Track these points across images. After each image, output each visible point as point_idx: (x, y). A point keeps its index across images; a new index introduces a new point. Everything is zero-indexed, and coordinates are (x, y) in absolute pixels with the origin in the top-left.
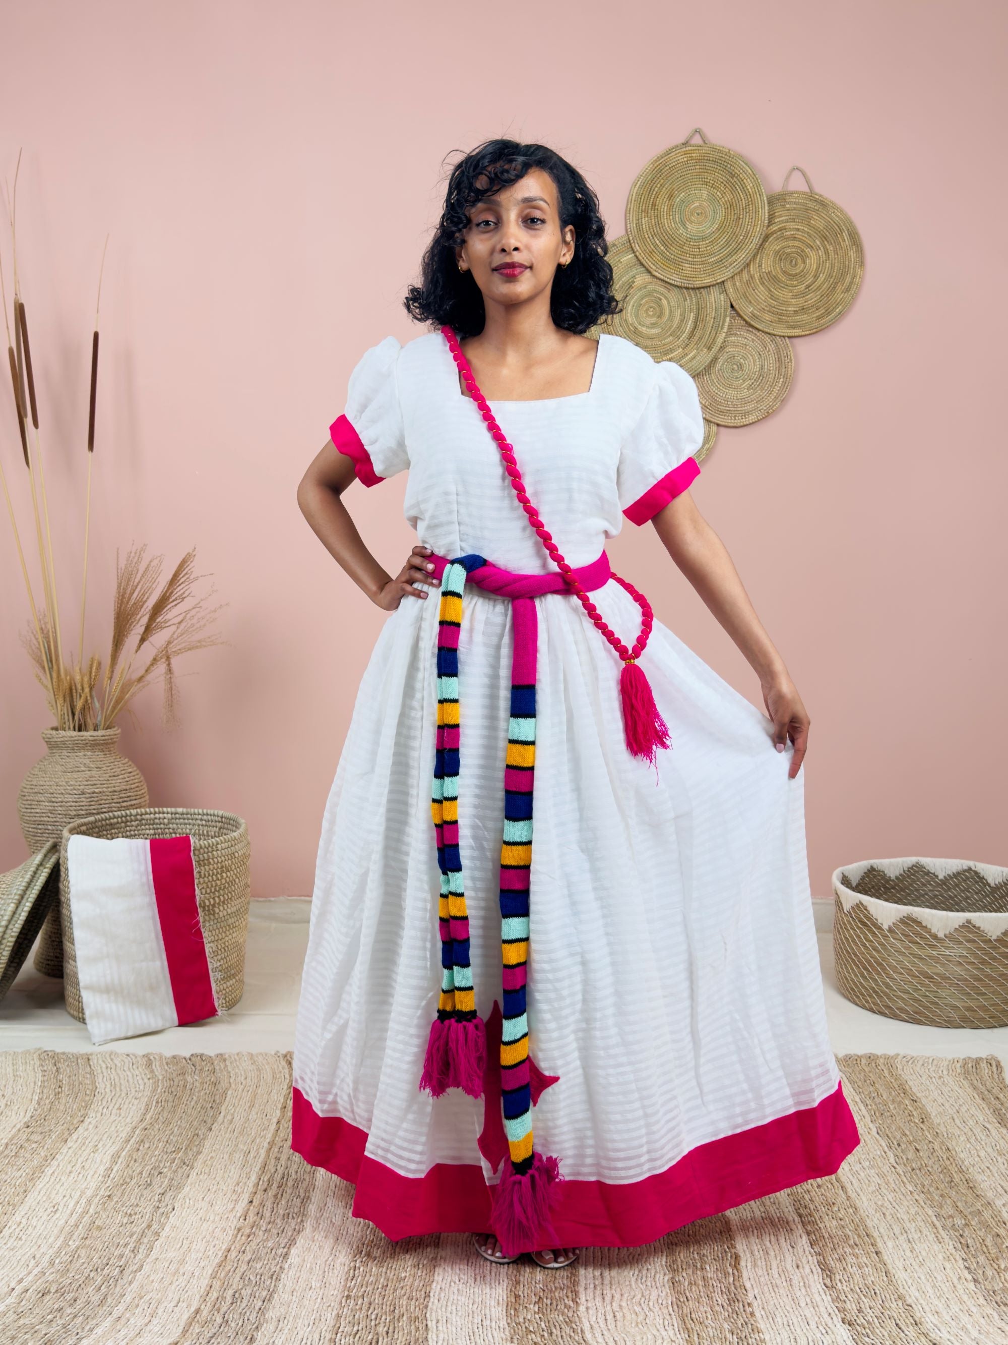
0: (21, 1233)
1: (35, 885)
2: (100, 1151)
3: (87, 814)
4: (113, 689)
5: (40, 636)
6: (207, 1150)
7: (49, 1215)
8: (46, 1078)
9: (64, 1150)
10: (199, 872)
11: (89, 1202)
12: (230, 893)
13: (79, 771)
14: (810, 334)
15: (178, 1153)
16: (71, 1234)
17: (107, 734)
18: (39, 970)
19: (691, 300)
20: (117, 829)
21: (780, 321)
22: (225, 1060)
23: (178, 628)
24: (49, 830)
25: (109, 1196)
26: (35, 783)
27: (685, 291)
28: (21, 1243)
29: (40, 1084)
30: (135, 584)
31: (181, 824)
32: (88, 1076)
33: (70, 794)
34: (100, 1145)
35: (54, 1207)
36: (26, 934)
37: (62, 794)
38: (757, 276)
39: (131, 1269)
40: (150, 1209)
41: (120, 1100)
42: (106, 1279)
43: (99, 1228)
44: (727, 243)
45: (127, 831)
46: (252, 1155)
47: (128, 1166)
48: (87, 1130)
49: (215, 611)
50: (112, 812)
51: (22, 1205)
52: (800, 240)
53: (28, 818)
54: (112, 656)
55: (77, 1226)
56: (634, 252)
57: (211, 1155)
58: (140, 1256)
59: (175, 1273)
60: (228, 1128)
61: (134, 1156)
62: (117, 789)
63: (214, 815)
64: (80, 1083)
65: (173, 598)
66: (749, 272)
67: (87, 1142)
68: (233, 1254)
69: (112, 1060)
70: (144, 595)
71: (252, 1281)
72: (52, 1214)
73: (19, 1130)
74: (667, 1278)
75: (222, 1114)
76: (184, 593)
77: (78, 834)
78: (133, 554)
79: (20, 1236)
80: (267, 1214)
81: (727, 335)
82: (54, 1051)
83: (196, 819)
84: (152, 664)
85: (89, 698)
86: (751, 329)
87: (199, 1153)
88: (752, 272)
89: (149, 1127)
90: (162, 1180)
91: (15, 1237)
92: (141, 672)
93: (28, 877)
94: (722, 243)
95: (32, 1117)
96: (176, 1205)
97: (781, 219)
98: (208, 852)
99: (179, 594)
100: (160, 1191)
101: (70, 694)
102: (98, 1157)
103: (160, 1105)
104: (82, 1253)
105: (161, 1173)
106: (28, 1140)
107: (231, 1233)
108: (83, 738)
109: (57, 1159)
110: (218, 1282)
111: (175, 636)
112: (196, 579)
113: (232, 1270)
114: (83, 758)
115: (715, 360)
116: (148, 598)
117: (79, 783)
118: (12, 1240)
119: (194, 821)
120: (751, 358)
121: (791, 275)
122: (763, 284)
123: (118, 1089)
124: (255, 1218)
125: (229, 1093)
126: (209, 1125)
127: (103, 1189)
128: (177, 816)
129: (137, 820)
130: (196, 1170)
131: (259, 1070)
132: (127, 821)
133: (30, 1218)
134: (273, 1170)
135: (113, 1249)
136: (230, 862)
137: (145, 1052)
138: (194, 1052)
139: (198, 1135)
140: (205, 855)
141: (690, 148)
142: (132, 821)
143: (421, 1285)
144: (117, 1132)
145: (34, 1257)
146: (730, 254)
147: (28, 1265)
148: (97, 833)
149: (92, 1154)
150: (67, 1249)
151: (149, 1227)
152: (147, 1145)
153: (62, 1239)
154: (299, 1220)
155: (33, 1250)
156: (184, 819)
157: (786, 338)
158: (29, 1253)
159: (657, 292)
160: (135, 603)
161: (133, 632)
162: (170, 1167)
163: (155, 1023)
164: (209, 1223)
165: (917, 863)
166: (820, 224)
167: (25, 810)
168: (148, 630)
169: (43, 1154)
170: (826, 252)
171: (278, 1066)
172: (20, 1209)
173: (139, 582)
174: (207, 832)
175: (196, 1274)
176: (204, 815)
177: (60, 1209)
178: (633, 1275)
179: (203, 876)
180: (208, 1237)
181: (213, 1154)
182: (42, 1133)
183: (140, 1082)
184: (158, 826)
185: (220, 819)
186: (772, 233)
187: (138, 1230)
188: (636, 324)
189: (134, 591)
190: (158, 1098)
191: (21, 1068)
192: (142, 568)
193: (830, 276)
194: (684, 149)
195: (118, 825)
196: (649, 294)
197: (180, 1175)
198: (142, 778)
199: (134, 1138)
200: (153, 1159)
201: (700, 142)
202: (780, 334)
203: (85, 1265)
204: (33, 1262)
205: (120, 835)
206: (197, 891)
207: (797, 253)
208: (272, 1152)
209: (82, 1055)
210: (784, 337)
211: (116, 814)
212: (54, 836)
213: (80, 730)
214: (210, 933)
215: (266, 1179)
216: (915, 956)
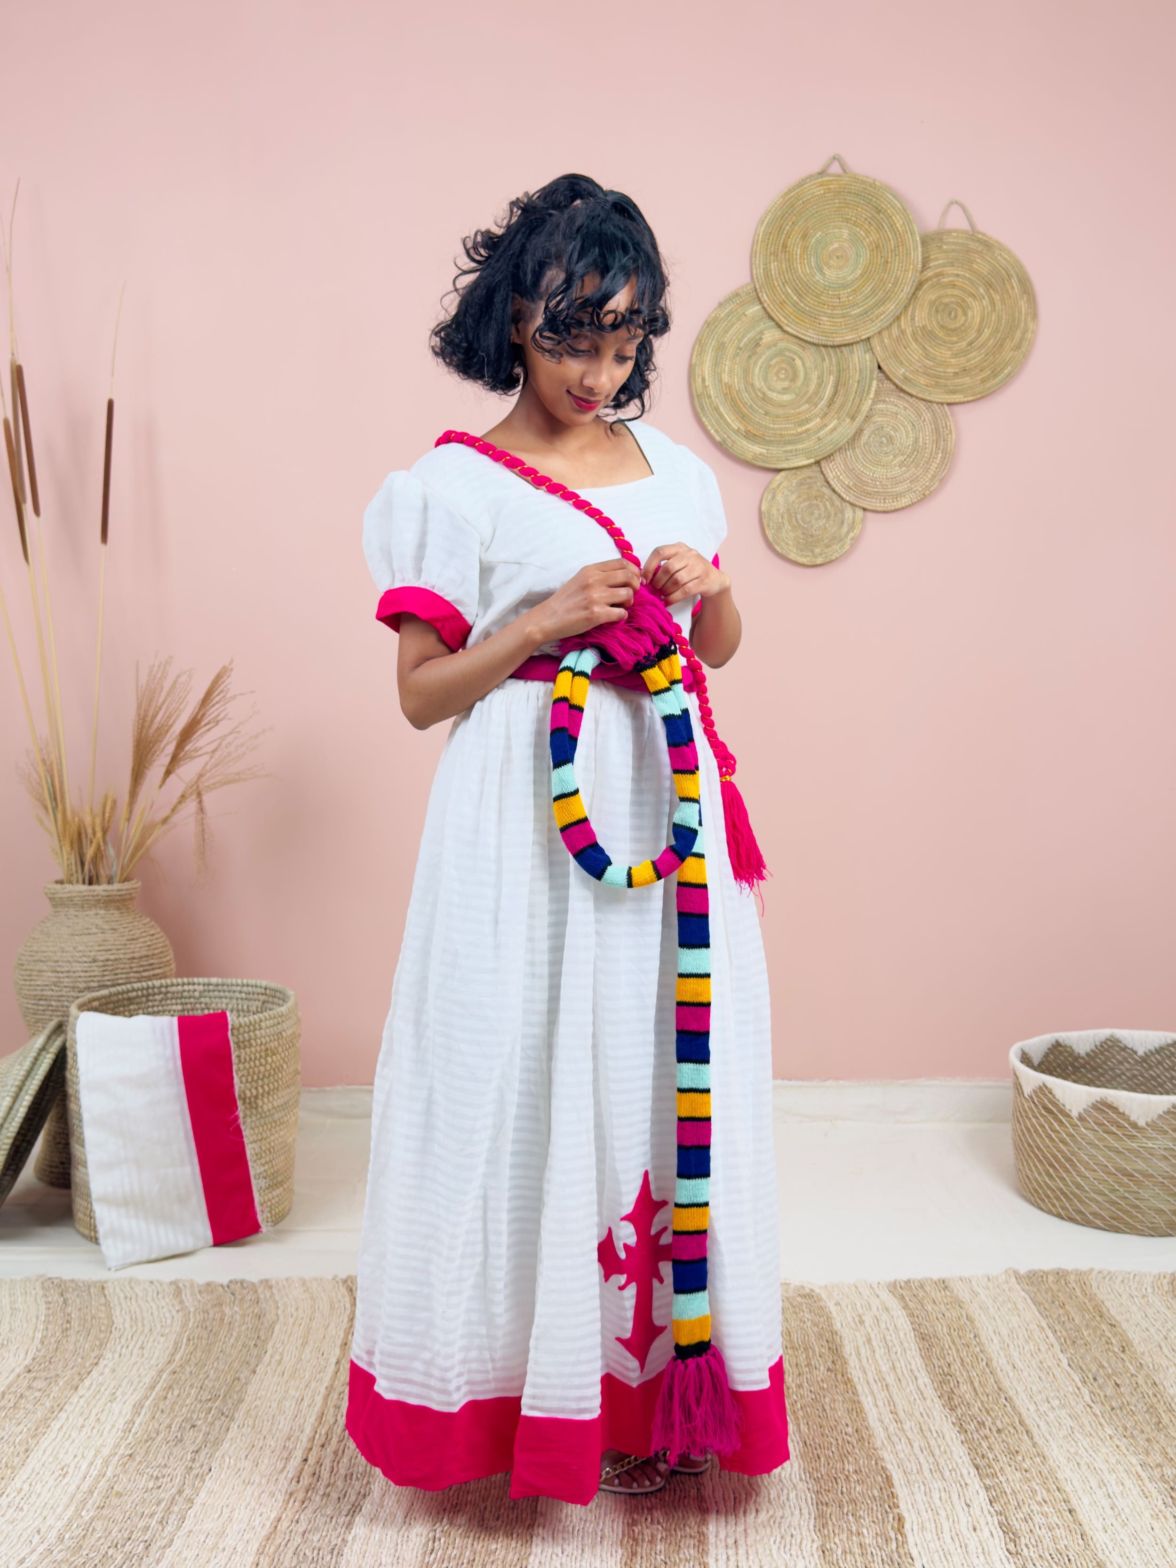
0: (22, 1503)
1: (36, 1074)
2: (118, 1400)
3: (99, 986)
4: (133, 833)
5: (41, 769)
6: (250, 1398)
7: (56, 1480)
8: (51, 1312)
9: (75, 1399)
10: (239, 1057)
11: (106, 1463)
12: (277, 1081)
13: (89, 934)
14: (973, 401)
15: (215, 1402)
16: (84, 1502)
17: (124, 888)
18: (40, 1179)
19: (831, 360)
20: (137, 1004)
21: (937, 385)
22: (271, 1287)
23: (211, 757)
24: (52, 1006)
25: (131, 1455)
26: (35, 949)
27: (822, 349)
28: (22, 1514)
29: (43, 1318)
30: (159, 704)
31: (215, 998)
32: (103, 1308)
33: (78, 962)
34: (118, 1393)
35: (62, 1469)
36: (25, 1135)
37: (69, 961)
38: (909, 331)
39: (158, 1544)
40: (180, 1471)
41: (142, 1338)
42: (129, 1557)
43: (119, 1495)
44: (873, 292)
45: (149, 1007)
46: (306, 1402)
47: (154, 1417)
48: (102, 1374)
49: (257, 737)
50: (130, 983)
51: (24, 1468)
52: (961, 289)
53: (27, 992)
54: (130, 792)
55: (91, 1492)
56: (761, 303)
57: (256, 1403)
58: (169, 1528)
59: (213, 1549)
60: (275, 1371)
61: (161, 1407)
62: (136, 955)
63: (256, 986)
64: (93, 1317)
65: (206, 721)
66: (899, 326)
67: (103, 1389)
68: (284, 1524)
69: (132, 1288)
70: (169, 717)
71: (308, 1557)
72: (61, 1478)
73: (19, 1376)
74: (815, 1545)
75: (269, 1354)
76: (218, 715)
77: (89, 1010)
78: (156, 668)
79: (21, 1506)
80: (325, 1474)
81: (875, 402)
82: (60, 1278)
83: (234, 992)
84: (180, 802)
85: (102, 844)
86: (902, 395)
87: (240, 1401)
88: (903, 327)
89: (178, 1370)
90: (195, 1434)
91: (14, 1508)
92: (166, 812)
93: (27, 1064)
94: (867, 291)
95: (34, 1359)
96: (213, 1465)
97: (936, 263)
98: (250, 1031)
99: (213, 716)
100: (194, 1448)
101: (78, 840)
102: (116, 1407)
103: (191, 1343)
104: (99, 1525)
105: (194, 1426)
106: (30, 1387)
107: (281, 1498)
108: (95, 894)
109: (66, 1411)
110: (267, 1559)
111: (208, 767)
112: (234, 698)
113: (283, 1543)
114: (95, 918)
115: (859, 432)
116: (174, 722)
117: (90, 948)
118: (11, 1511)
119: (231, 994)
120: (902, 429)
121: (951, 330)
122: (916, 340)
123: (140, 1324)
124: (311, 1480)
125: (277, 1327)
126: (252, 1367)
127: (123, 1447)
128: (211, 988)
129: (160, 993)
130: (237, 1423)
131: (313, 1299)
132: (149, 995)
133: (34, 1483)
134: (332, 1421)
135: (136, 1520)
136: (276, 1043)
137: (173, 1278)
138: (232, 1277)
139: (239, 1379)
140: (246, 1035)
141: (827, 178)
142: (154, 994)
143: (516, 1559)
144: (139, 1376)
145: (39, 1532)
146: (877, 305)
147: (31, 1541)
148: (113, 1009)
149: (109, 1404)
150: (79, 1521)
151: (180, 1492)
152: (176, 1392)
153: (72, 1508)
154: (365, 1482)
155: (36, 1523)
156: (219, 991)
157: (945, 406)
158: (33, 1526)
159: (789, 350)
160: (158, 728)
161: (156, 764)
162: (206, 1418)
163: (184, 1243)
164: (255, 1485)
165: (1112, 1036)
166: (983, 268)
167: (23, 982)
168: (175, 760)
169: (48, 1405)
170: (992, 302)
171: (337, 1294)
172: (21, 1472)
173: (164, 702)
174: (248, 1007)
175: (239, 1549)
176: (243, 986)
177: (71, 1471)
178: (774, 1543)
179: (243, 1060)
180: (253, 1504)
181: (258, 1402)
182: (46, 1379)
183: (167, 1315)
184: (187, 1000)
185: (263, 991)
186: (927, 280)
187: (167, 1496)
188: (765, 389)
189: (158, 713)
190: (190, 1334)
191: (20, 1300)
192: (167, 685)
193: (997, 330)
194: (820, 180)
195: (138, 1000)
196: (780, 353)
197: (217, 1428)
198: (167, 942)
199: (160, 1384)
200: (184, 1409)
201: (840, 171)
202: (937, 400)
203: (102, 1541)
204: (36, 1539)
205: (141, 1011)
206: (236, 1080)
207: (957, 304)
208: (330, 1399)
209: (95, 1283)
210: (942, 404)
211: (136, 986)
212: (59, 1013)
213: (90, 883)
214: (252, 1132)
215: (323, 1432)
216: (1110, 1148)
